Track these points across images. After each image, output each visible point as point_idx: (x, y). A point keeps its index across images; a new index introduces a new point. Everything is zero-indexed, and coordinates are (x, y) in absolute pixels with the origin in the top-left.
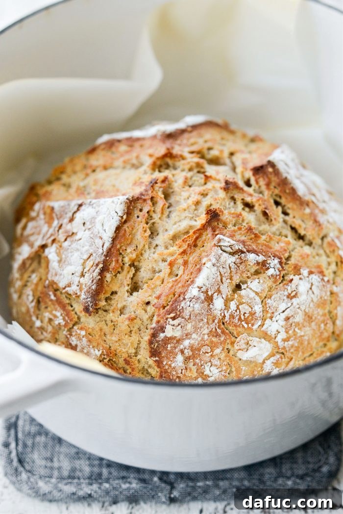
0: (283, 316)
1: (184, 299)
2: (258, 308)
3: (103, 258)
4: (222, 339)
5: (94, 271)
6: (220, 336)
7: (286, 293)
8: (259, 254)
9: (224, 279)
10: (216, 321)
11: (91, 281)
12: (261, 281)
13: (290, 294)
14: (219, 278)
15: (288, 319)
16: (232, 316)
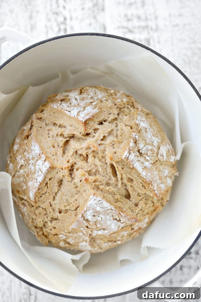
1: (145, 179)
2: (150, 147)
3: (117, 210)
5: (122, 216)
6: (157, 167)
7: (145, 133)
9: (139, 160)
11: (126, 218)
12: (140, 143)
15: (153, 135)
16: (151, 159)
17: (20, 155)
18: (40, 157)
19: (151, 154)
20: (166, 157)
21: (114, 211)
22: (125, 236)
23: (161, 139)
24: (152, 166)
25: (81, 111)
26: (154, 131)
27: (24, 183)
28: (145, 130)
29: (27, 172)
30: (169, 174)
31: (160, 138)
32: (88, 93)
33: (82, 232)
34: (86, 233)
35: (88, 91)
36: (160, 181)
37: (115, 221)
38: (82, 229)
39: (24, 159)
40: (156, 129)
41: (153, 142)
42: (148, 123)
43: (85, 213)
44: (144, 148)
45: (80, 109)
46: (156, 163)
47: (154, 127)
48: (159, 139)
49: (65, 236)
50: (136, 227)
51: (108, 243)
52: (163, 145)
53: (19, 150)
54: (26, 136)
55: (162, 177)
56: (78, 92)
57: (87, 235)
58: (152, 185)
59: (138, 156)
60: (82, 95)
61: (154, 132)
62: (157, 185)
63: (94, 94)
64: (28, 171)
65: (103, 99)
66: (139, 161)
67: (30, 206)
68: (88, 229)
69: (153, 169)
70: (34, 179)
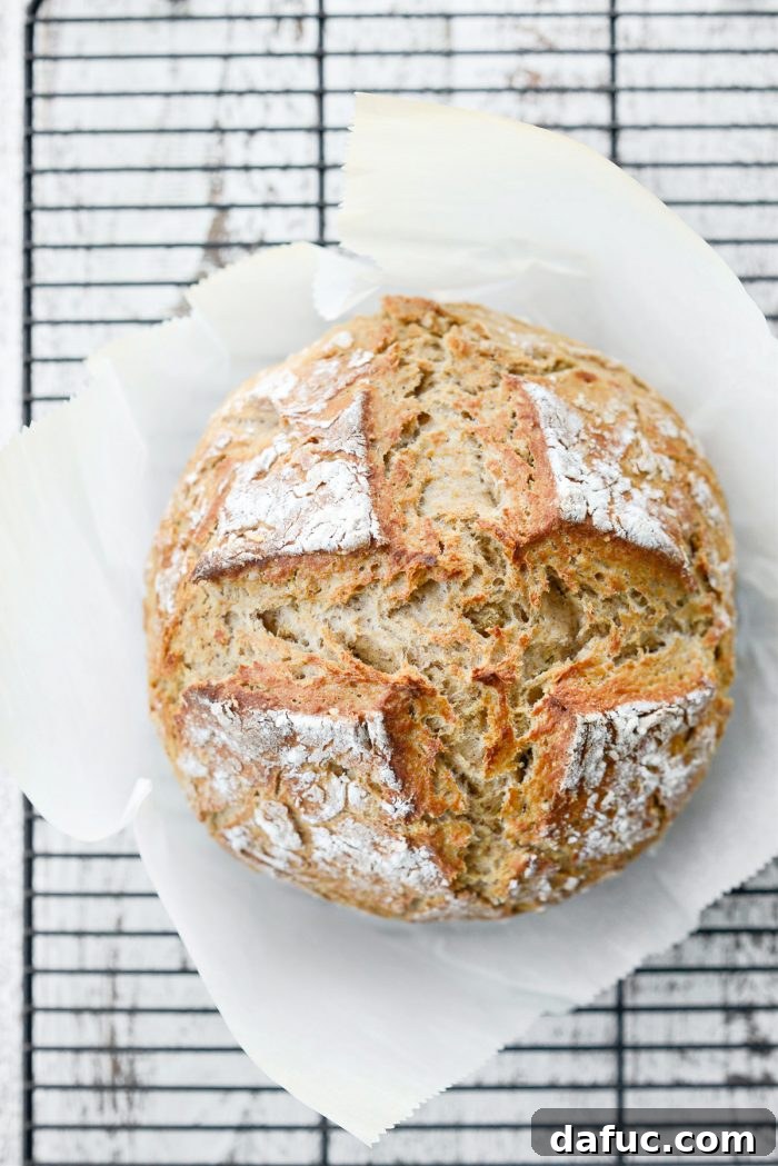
0: (347, 849)
1: (265, 710)
2: (328, 811)
3: (272, 554)
4: (261, 780)
5: (247, 551)
6: (263, 776)
7: (377, 840)
8: (399, 781)
9: (330, 749)
10: (273, 763)
11: (231, 555)
12: (366, 800)
13: (379, 844)
14: (325, 743)
15: (349, 856)
16: (296, 781)
17: (671, 477)
18: (614, 516)
19: (312, 796)
20: (259, 827)
21: (280, 545)
22: (192, 509)
23: (316, 864)
24: (277, 764)
25: (613, 746)
26: (355, 872)
27: (591, 412)
28: (385, 851)
29: (610, 447)
30: (211, 789)
31: (322, 865)
32: (636, 816)
33: (315, 416)
34: (306, 422)
35: (640, 824)
36: (220, 746)
37: (250, 522)
38: (325, 424)
39: (649, 477)
40: (354, 886)
41: (332, 833)
42: (394, 878)
43: (354, 471)
44: (340, 795)
45: (619, 748)
46: (274, 782)
47: (366, 885)
48: (324, 860)
49: (355, 368)
50: (182, 558)
51: (218, 449)
52: (295, 853)
53: (686, 489)
54: (701, 546)
55: (223, 762)
56: (665, 798)
57: (299, 420)
58: (232, 709)
59: (340, 756)
60: (648, 798)
61: (352, 868)
62: (218, 724)
63: (614, 830)
64: (611, 454)
65: (578, 834)
66: (325, 747)
67: (520, 364)
68: (308, 437)
69: (268, 757)
70: (574, 445)
